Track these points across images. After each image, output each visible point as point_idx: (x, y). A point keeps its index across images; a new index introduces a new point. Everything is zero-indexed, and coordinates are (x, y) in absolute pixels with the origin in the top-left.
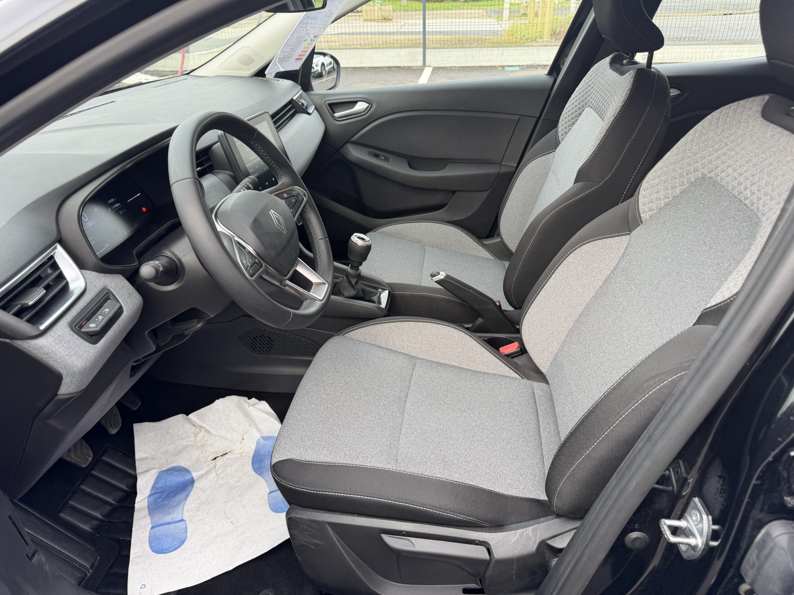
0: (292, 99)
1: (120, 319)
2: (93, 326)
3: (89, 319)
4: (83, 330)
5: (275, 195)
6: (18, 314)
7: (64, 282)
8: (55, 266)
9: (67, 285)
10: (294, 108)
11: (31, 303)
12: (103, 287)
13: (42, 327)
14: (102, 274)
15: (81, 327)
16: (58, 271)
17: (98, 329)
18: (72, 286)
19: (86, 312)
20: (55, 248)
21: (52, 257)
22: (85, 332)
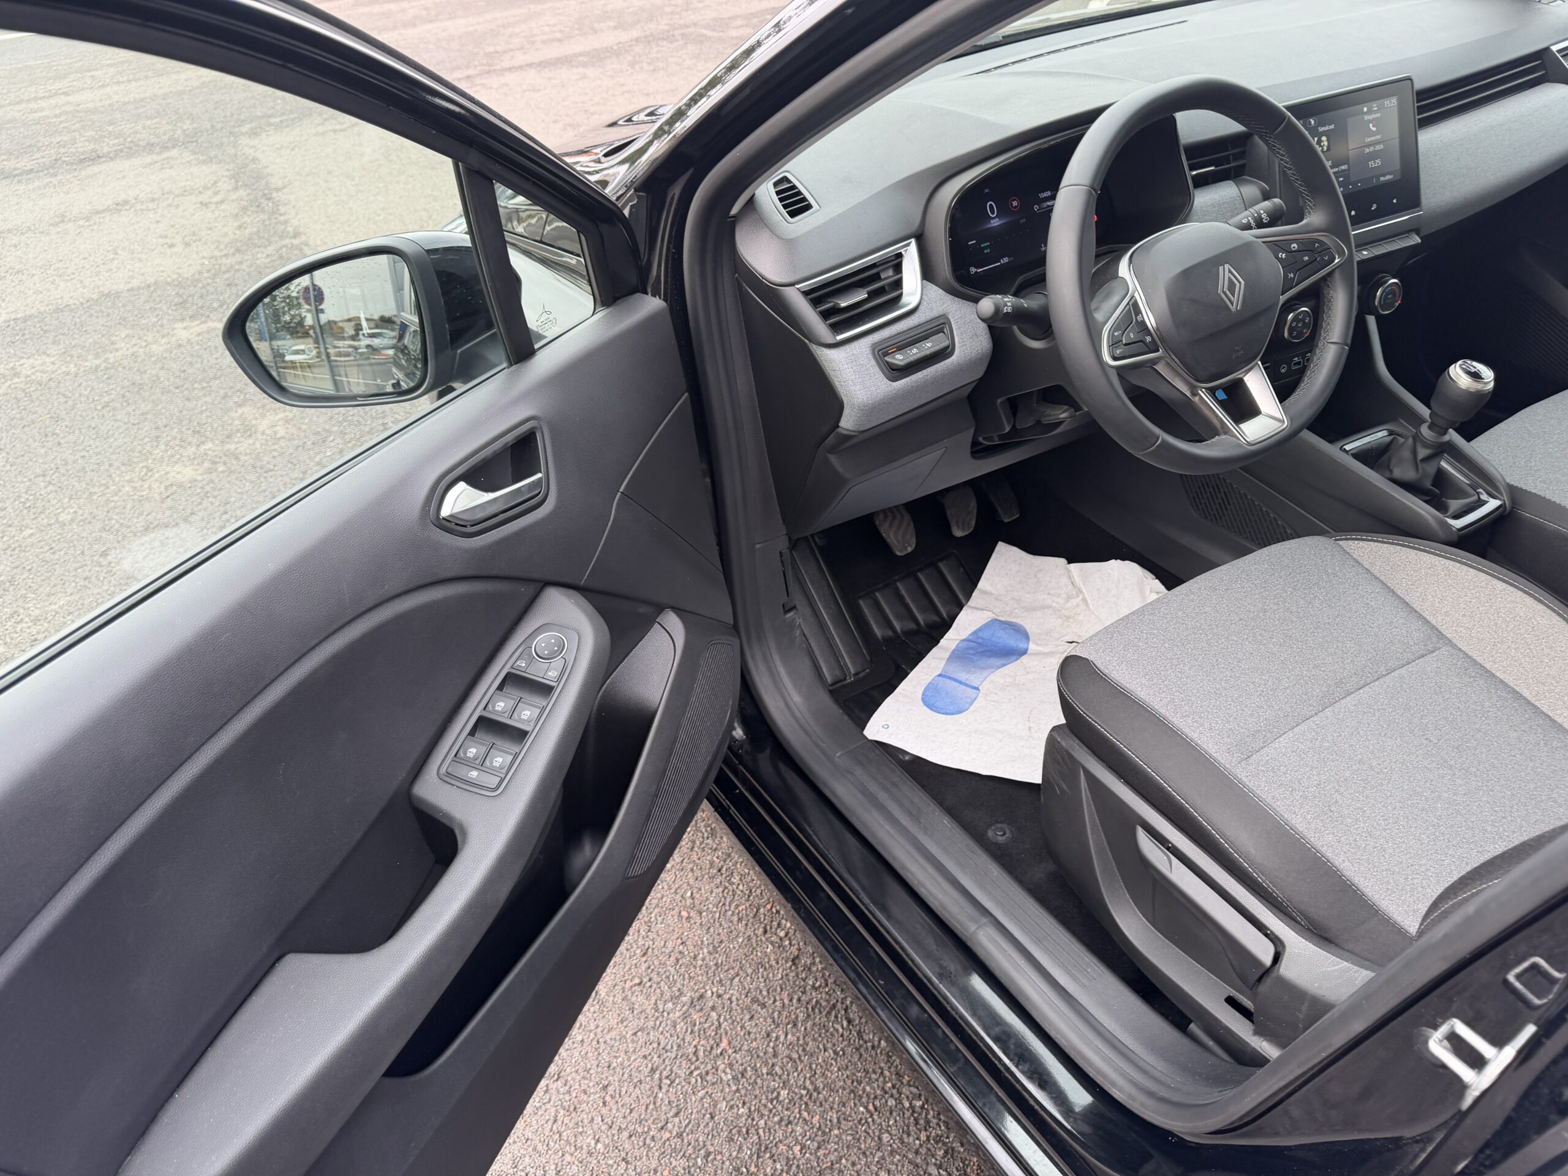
0: (1547, 49)
1: (942, 363)
2: (899, 359)
3: (901, 348)
4: (887, 359)
5: (1264, 242)
6: (825, 315)
7: (898, 292)
8: (898, 268)
9: (900, 296)
10: (1545, 68)
11: (843, 305)
12: (941, 313)
13: (840, 337)
14: (951, 296)
15: (886, 354)
16: (899, 276)
17: (902, 363)
18: (905, 299)
19: (900, 339)
20: (908, 245)
21: (899, 256)
22: (887, 362)
